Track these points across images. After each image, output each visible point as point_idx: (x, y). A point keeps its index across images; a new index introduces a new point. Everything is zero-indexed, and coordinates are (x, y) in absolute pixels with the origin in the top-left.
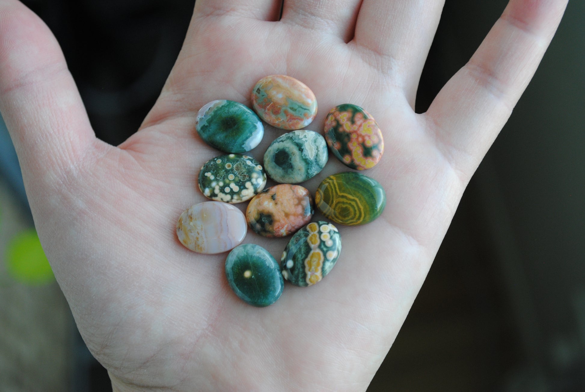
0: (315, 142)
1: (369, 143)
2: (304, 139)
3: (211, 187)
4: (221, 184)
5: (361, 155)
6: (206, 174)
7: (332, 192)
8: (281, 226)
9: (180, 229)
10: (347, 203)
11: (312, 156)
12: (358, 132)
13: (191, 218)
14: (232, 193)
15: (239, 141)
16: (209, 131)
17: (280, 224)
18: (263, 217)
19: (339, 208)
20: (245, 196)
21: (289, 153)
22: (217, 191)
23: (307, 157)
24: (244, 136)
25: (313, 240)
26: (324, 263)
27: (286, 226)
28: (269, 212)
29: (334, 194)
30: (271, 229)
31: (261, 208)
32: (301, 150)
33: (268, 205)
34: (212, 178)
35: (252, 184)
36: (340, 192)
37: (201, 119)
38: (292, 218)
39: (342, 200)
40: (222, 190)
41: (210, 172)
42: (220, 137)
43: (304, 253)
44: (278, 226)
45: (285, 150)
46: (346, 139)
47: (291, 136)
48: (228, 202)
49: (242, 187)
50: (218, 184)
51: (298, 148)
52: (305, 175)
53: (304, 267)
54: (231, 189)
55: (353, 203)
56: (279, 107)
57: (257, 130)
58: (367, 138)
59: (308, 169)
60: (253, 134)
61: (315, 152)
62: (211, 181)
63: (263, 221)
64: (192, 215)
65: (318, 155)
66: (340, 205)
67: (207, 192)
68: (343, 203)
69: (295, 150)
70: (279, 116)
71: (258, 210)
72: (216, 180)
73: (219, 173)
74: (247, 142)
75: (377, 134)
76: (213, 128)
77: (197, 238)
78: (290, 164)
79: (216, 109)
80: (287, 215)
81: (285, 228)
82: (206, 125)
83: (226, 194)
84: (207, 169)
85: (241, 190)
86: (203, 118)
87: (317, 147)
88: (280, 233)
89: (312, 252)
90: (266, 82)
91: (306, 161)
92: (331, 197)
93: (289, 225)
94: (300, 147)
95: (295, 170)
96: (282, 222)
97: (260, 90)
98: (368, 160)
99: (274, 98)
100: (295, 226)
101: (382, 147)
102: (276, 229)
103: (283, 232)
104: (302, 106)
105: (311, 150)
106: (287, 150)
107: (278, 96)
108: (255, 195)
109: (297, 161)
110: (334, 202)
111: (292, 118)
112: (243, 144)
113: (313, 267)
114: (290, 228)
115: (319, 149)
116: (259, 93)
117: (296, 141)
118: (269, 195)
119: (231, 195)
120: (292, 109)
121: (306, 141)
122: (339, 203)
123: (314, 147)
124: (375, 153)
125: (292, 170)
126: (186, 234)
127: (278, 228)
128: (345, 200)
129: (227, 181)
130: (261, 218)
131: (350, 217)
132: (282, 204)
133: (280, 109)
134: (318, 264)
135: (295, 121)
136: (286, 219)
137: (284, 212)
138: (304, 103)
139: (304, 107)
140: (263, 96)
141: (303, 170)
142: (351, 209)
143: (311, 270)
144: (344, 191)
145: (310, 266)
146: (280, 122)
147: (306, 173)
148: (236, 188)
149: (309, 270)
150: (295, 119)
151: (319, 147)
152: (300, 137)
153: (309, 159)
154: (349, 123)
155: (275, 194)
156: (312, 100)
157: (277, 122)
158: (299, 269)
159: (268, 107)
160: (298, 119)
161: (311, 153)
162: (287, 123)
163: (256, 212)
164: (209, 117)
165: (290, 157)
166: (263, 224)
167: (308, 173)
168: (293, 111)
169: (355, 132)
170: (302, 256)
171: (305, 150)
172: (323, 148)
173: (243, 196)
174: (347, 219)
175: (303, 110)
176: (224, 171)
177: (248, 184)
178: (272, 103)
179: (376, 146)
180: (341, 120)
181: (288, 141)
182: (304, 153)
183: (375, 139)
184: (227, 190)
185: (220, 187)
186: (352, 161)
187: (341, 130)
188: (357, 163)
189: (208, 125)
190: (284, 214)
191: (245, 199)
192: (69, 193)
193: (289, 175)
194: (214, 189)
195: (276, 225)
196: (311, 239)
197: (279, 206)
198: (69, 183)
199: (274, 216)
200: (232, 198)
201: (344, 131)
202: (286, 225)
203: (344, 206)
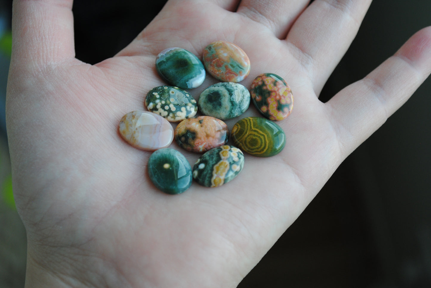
0: (243, 92)
1: (283, 102)
2: (235, 88)
3: (155, 103)
4: (163, 102)
5: (275, 108)
6: (154, 93)
7: (247, 127)
8: (201, 143)
9: (124, 122)
10: (257, 136)
11: (238, 100)
12: (277, 92)
13: (134, 117)
14: (169, 111)
15: (186, 78)
16: (165, 65)
17: (200, 141)
18: (189, 133)
19: (250, 138)
20: (178, 116)
21: (221, 94)
22: (158, 107)
23: (234, 100)
24: (190, 76)
25: (224, 154)
26: (229, 171)
27: (204, 144)
28: (194, 130)
29: (249, 128)
30: (192, 142)
31: (189, 127)
32: (231, 94)
33: (195, 126)
34: (158, 96)
35: (186, 110)
36: (254, 127)
37: (162, 56)
38: (211, 139)
39: (253, 133)
40: (163, 107)
41: (157, 92)
42: (172, 71)
43: (215, 161)
44: (198, 142)
45: (219, 92)
46: (267, 95)
47: (225, 84)
48: (164, 117)
49: (178, 109)
50: (161, 102)
51: (229, 93)
52: (228, 113)
53: (212, 170)
54: (170, 108)
55: (262, 137)
56: (222, 62)
57: (201, 75)
58: (282, 98)
59: (232, 109)
60: (197, 76)
61: (241, 99)
62: (156, 99)
63: (188, 136)
64: (135, 115)
65: (243, 101)
66: (251, 136)
67: (151, 105)
68: (254, 135)
69: (226, 93)
70: (220, 68)
71: (186, 127)
72: (160, 99)
73: (164, 95)
74: (191, 81)
75: (290, 98)
76: (169, 63)
77: (135, 132)
78: (220, 102)
79: (175, 52)
80: (208, 136)
81: (203, 145)
82: (164, 61)
83: (165, 110)
84: (155, 90)
85: (177, 111)
86: (163, 56)
87: (244, 95)
88: (198, 148)
89: (221, 161)
90: (218, 44)
91: (233, 103)
92: (246, 130)
93: (207, 143)
94: (231, 93)
95: (222, 108)
96: (203, 140)
97: (211, 48)
98: (279, 113)
99: (221, 55)
100: (211, 146)
101: (292, 107)
102: (196, 144)
103: (201, 148)
104: (240, 66)
105: (239, 96)
106: (220, 92)
107: (224, 55)
108: (186, 118)
109: (226, 102)
110: (248, 133)
111: (230, 72)
112: (188, 81)
113: (219, 172)
114: (207, 146)
115: (245, 97)
116: (210, 50)
117: (229, 88)
118: (197, 120)
119: (168, 112)
120: (232, 65)
121: (237, 89)
122: (251, 134)
123: (241, 95)
124: (286, 110)
125: (220, 107)
126: (127, 127)
127: (198, 143)
128: (256, 134)
129: (168, 102)
130: (187, 133)
131: (257, 147)
132: (206, 127)
133: (222, 64)
134: (224, 171)
135: (231, 75)
136: (206, 138)
137: (206, 133)
138: (241, 64)
139: (241, 67)
140: (212, 52)
141: (229, 109)
142: (259, 141)
143: (217, 173)
144: (257, 128)
145: (218, 170)
146: (220, 73)
147: (230, 113)
148: (173, 109)
149: (216, 173)
150: (231, 73)
151: (245, 96)
152: (233, 86)
153: (235, 102)
154: (272, 85)
155: (202, 120)
156: (248, 64)
157: (217, 73)
158: (208, 171)
159: (214, 61)
160: (234, 74)
161: (238, 98)
162: (225, 75)
163: (184, 129)
164: (168, 56)
165: (222, 97)
166: (187, 138)
167: (231, 112)
168: (232, 67)
169: (275, 91)
170: (212, 163)
171: (234, 95)
172: (248, 98)
173: (177, 116)
174: (254, 147)
175: (240, 68)
176: (168, 94)
177: (183, 109)
178: (218, 58)
179: (287, 105)
180: (266, 82)
181: (223, 87)
182: (233, 97)
183: (288, 101)
184: (167, 108)
185: (162, 104)
186: (268, 111)
187: (265, 88)
188: (271, 113)
189: (166, 61)
190: (205, 135)
191: (177, 119)
192: (44, 78)
193: (217, 110)
194: (157, 104)
195: (197, 141)
196: (223, 153)
197: (203, 128)
198: (46, 72)
199: (197, 134)
200: (168, 115)
201: (267, 89)
202: (204, 142)
203: (254, 138)
